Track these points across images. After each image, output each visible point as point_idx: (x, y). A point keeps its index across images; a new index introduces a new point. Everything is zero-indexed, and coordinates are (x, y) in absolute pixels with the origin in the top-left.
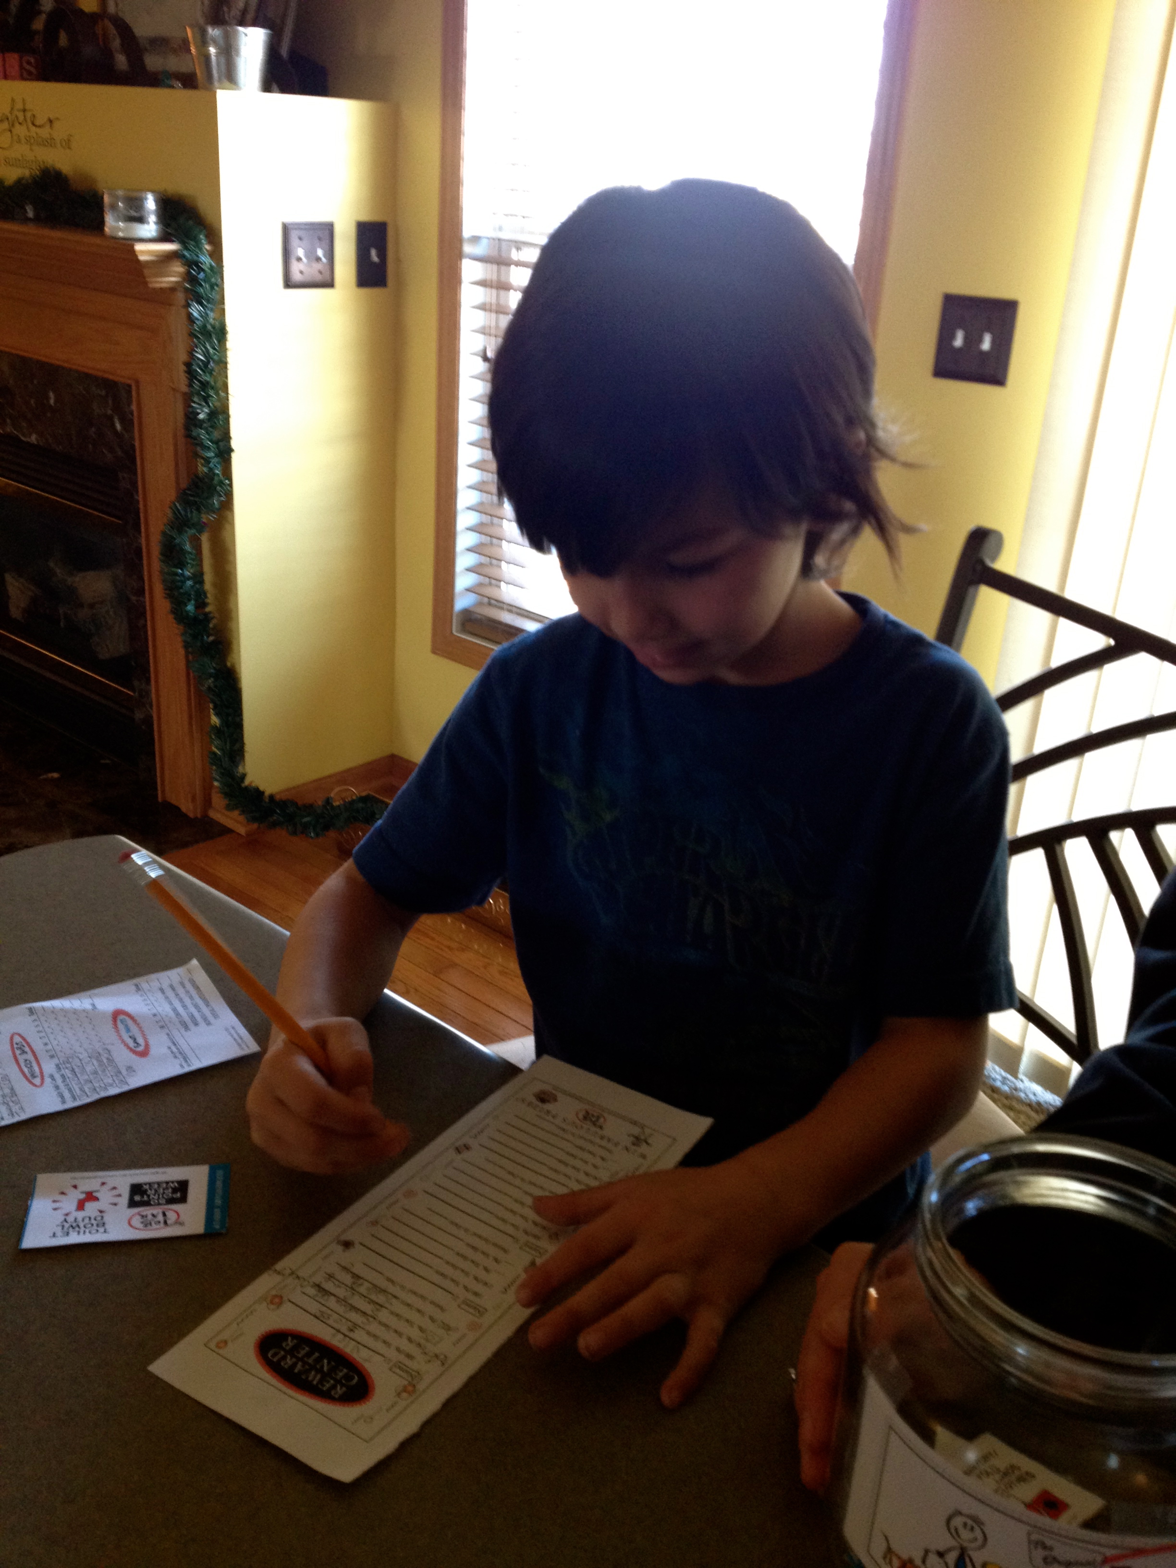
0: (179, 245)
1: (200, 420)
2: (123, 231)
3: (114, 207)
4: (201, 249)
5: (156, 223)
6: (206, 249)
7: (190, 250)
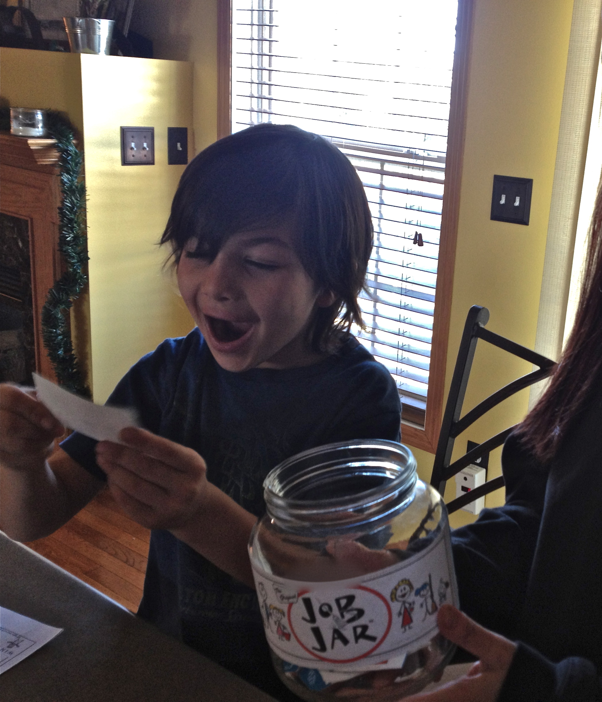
0: (56, 140)
1: (68, 241)
2: (21, 132)
3: (16, 118)
4: (70, 143)
5: (42, 127)
6: (73, 143)
7: (63, 143)
